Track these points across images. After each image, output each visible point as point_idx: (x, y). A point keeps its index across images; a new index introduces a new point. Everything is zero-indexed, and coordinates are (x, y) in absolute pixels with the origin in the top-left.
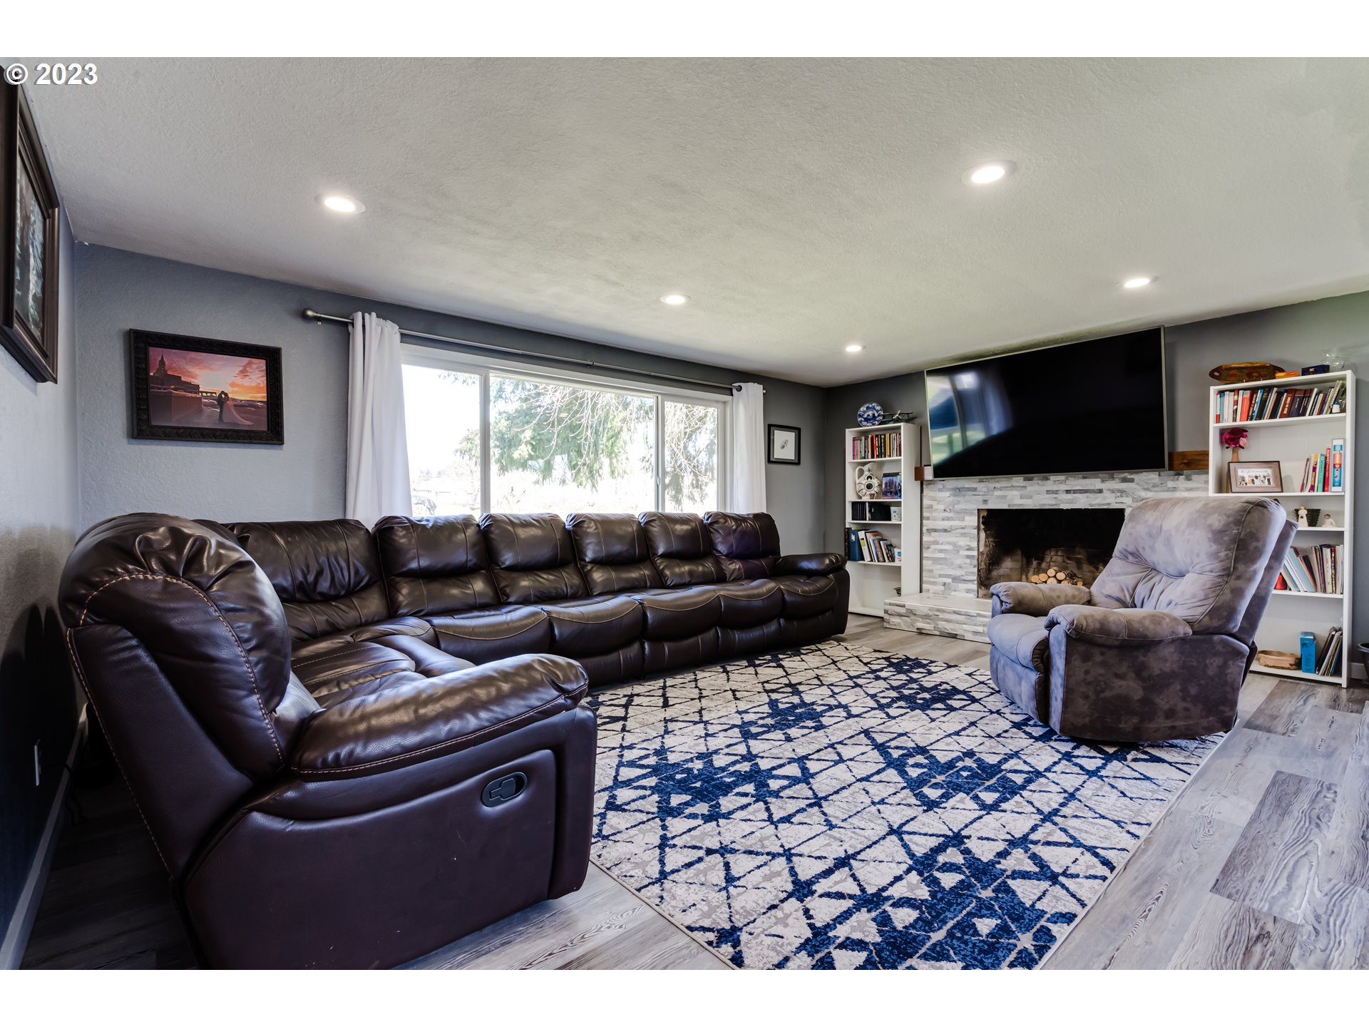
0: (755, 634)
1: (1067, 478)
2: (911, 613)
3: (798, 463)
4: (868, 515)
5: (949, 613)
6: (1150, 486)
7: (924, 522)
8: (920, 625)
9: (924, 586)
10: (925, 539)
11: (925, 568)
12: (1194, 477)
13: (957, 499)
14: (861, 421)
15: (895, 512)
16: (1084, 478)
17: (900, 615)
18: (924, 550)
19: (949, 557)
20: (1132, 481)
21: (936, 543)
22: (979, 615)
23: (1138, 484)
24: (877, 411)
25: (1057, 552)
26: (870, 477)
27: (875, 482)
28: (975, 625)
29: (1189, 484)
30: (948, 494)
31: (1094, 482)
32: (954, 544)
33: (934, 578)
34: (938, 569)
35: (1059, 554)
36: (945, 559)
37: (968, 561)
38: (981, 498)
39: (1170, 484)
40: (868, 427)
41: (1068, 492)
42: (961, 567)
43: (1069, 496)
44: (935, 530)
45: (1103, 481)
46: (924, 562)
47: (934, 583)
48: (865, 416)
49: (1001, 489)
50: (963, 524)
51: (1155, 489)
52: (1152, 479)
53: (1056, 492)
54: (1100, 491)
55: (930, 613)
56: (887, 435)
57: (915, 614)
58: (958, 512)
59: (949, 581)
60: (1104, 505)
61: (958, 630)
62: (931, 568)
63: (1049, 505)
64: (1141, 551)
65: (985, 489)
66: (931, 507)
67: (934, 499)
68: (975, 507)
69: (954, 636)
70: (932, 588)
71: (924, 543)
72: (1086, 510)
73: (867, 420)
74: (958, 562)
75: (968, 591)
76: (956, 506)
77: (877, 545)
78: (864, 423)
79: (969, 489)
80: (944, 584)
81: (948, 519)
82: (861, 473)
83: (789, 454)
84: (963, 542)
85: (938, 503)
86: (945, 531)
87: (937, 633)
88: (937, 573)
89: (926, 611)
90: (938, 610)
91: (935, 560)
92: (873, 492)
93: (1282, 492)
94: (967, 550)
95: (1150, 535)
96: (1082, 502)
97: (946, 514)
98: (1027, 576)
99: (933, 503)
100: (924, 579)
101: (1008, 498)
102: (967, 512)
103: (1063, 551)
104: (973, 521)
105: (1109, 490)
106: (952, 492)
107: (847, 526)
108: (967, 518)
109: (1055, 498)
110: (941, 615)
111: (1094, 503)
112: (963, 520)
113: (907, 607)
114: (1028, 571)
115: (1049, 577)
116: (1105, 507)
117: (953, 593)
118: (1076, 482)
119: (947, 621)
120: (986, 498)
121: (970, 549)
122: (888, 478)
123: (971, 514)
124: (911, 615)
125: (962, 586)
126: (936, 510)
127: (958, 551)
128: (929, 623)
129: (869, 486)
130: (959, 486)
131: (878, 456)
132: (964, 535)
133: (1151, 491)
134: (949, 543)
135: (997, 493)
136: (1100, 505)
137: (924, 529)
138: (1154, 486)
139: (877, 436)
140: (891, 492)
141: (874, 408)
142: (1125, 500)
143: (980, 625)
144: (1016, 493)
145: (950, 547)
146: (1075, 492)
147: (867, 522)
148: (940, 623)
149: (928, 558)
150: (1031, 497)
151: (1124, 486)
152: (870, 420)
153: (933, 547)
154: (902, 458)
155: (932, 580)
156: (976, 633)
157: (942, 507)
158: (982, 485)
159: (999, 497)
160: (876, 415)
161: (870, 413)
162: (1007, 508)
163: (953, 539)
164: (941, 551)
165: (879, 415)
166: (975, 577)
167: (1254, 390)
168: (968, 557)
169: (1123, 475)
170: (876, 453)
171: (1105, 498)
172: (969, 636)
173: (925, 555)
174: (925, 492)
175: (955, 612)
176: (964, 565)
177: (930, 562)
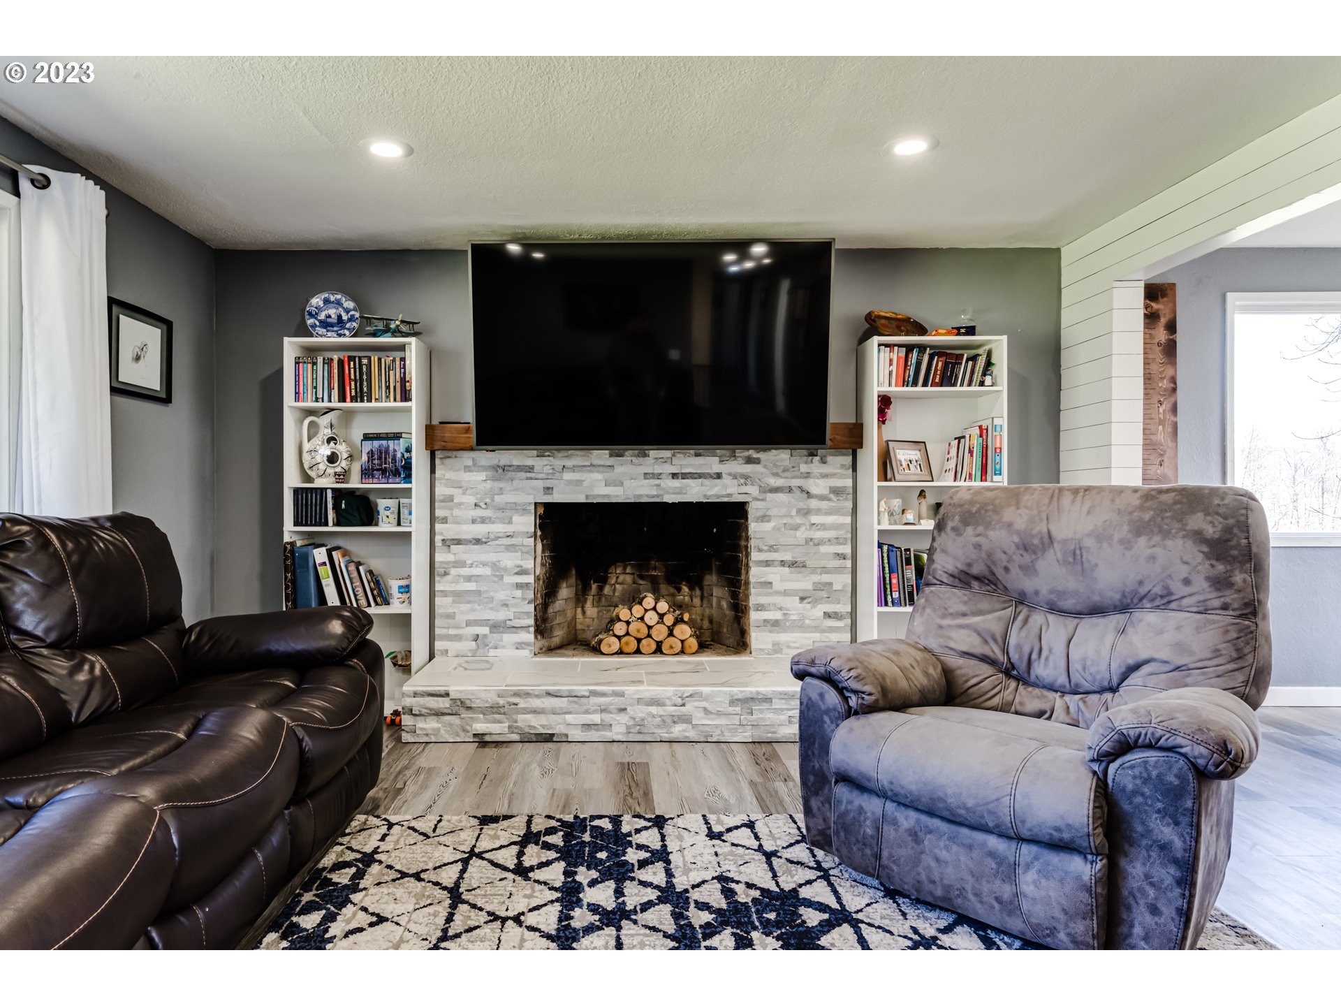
0: (238, 884)
1: (673, 455)
2: (462, 706)
3: (167, 400)
4: (331, 515)
5: (538, 696)
6: (779, 470)
7: (438, 526)
8: (480, 727)
9: (439, 645)
10: (439, 557)
11: (438, 611)
12: (830, 459)
13: (498, 485)
14: (314, 326)
15: (387, 508)
16: (697, 455)
17: (438, 714)
18: (437, 578)
19: (483, 588)
20: (757, 461)
21: (460, 564)
22: (594, 693)
23: (765, 466)
24: (347, 311)
25: (625, 568)
26: (330, 440)
27: (342, 450)
28: (587, 712)
29: (825, 469)
30: (482, 476)
31: (710, 462)
32: (494, 566)
33: (458, 627)
34: (464, 611)
35: (628, 570)
36: (479, 592)
37: (519, 593)
38: (540, 484)
39: (804, 468)
40: (331, 339)
41: (674, 476)
42: (506, 605)
43: (677, 483)
44: (459, 542)
45: (721, 461)
46: (438, 600)
47: (458, 638)
48: (322, 316)
49: (574, 469)
50: (509, 529)
51: (786, 474)
52: (782, 460)
53: (658, 476)
54: (719, 476)
55: (501, 701)
56: (375, 359)
57: (469, 708)
58: (502, 509)
59: (484, 630)
60: (723, 496)
61: (555, 725)
62: (450, 610)
63: (647, 496)
64: (999, 572)
65: (547, 469)
66: (450, 499)
67: (457, 485)
68: (531, 499)
69: (548, 738)
70: (453, 646)
71: (437, 565)
72: (699, 505)
73: (326, 324)
74: (501, 595)
75: (519, 646)
76: (497, 498)
77: (355, 574)
78: (321, 331)
79: (520, 468)
80: (476, 638)
81: (483, 521)
82: (313, 430)
83: (147, 375)
84: (510, 561)
85: (464, 493)
86: (478, 541)
87: (516, 737)
88: (461, 618)
89: (492, 698)
90: (516, 694)
91: (459, 596)
92: (339, 470)
93: (933, 481)
94: (517, 573)
95: (1025, 547)
96: (695, 492)
97: (480, 513)
98: (583, 608)
99: (455, 492)
100: (438, 631)
101: (585, 484)
102: (516, 508)
103: (633, 566)
104: (526, 523)
105: (730, 474)
106: (489, 473)
107: (287, 538)
108: (516, 518)
109: (658, 485)
110: (523, 703)
111: (710, 493)
112: (510, 522)
113: (453, 695)
114: (585, 601)
115: (646, 610)
116: (725, 500)
117: (492, 652)
118: (687, 460)
119: (535, 712)
120: (549, 484)
121: (522, 572)
122: (376, 444)
123: (525, 511)
124: (462, 710)
125: (509, 638)
126: (460, 504)
127: (501, 578)
128: (499, 722)
129: (332, 459)
130: (502, 463)
131: (353, 399)
132: (510, 548)
133: (781, 477)
134: (484, 564)
135: (568, 476)
136: (718, 496)
137: (438, 538)
138: (785, 470)
139: (351, 359)
140: (384, 471)
141: (339, 303)
142: (749, 489)
143: (595, 712)
144: (597, 476)
145: (487, 571)
146: (685, 476)
147: (330, 528)
148: (520, 717)
149: (445, 593)
150: (621, 484)
151: (748, 469)
152: (332, 325)
153: (453, 572)
154: (413, 404)
155: (452, 632)
156: (588, 727)
157: (471, 500)
158: (544, 461)
159: (570, 482)
160: (345, 317)
161: (332, 312)
162: (583, 500)
163: (492, 557)
164: (469, 579)
165: (351, 319)
166: (531, 621)
167: (909, 348)
168: (519, 586)
169: (746, 453)
170: (350, 390)
171: (725, 487)
172: (576, 734)
173: (438, 587)
174: (439, 472)
175: (549, 694)
176: (511, 602)
177: (450, 600)
